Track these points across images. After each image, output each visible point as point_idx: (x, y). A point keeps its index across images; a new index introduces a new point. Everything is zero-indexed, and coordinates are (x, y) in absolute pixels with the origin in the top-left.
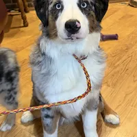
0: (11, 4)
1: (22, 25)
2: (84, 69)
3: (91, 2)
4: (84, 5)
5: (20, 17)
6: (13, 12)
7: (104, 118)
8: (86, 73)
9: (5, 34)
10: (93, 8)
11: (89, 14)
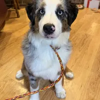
0: (10, 4)
1: (16, 16)
2: (58, 56)
3: (66, 12)
4: (60, 13)
5: (15, 12)
6: (11, 9)
7: (65, 74)
8: (59, 59)
9: (6, 22)
10: (67, 16)
11: (63, 20)
